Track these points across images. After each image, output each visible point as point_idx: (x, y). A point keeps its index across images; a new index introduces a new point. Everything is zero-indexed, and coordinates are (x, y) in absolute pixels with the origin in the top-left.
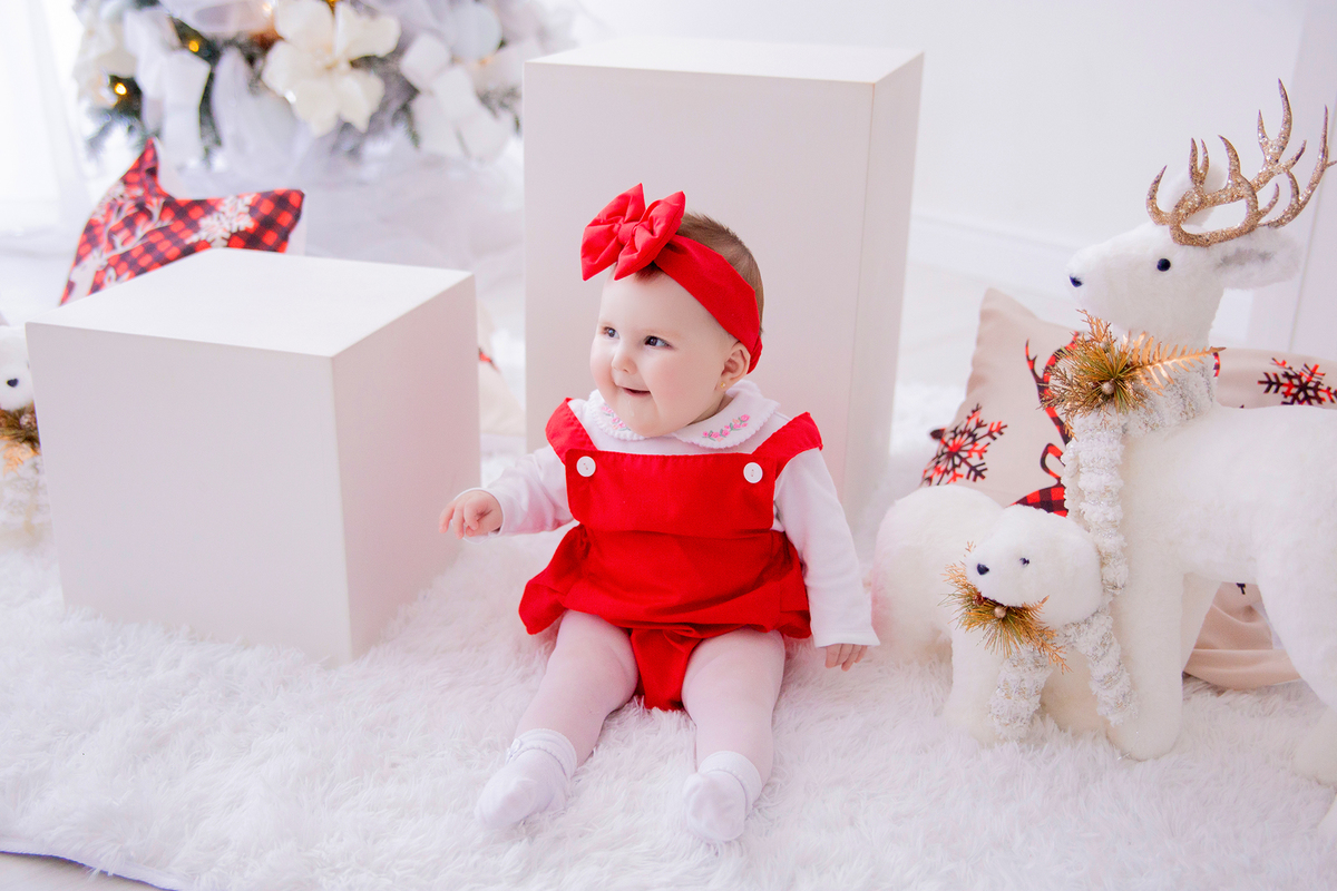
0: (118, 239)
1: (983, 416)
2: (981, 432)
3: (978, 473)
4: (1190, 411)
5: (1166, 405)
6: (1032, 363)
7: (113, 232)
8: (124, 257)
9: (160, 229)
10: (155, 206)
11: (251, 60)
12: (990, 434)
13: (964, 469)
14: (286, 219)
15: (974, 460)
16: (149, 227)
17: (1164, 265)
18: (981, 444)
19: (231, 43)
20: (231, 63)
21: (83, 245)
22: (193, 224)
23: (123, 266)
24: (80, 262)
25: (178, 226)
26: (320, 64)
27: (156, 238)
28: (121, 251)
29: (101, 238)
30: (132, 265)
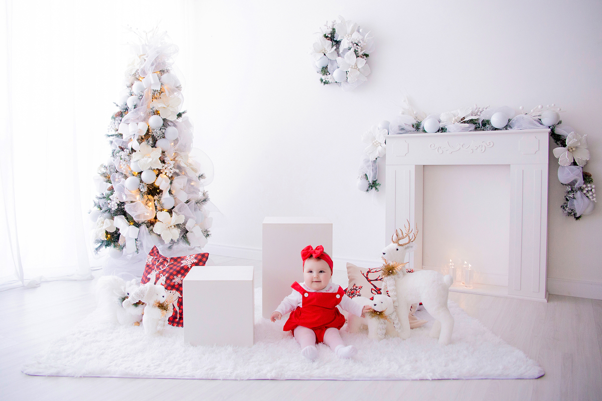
0: (161, 267)
2: (357, 289)
5: (401, 274)
6: (363, 274)
7: (157, 266)
8: (164, 271)
9: (171, 264)
10: (168, 260)
11: (148, 226)
14: (204, 259)
16: (168, 264)
17: (397, 250)
19: (143, 223)
20: (144, 227)
21: (148, 269)
22: (179, 262)
23: (165, 273)
24: (149, 273)
25: (176, 263)
26: (167, 227)
27: (171, 266)
28: (162, 269)
29: (153, 268)
30: (167, 272)
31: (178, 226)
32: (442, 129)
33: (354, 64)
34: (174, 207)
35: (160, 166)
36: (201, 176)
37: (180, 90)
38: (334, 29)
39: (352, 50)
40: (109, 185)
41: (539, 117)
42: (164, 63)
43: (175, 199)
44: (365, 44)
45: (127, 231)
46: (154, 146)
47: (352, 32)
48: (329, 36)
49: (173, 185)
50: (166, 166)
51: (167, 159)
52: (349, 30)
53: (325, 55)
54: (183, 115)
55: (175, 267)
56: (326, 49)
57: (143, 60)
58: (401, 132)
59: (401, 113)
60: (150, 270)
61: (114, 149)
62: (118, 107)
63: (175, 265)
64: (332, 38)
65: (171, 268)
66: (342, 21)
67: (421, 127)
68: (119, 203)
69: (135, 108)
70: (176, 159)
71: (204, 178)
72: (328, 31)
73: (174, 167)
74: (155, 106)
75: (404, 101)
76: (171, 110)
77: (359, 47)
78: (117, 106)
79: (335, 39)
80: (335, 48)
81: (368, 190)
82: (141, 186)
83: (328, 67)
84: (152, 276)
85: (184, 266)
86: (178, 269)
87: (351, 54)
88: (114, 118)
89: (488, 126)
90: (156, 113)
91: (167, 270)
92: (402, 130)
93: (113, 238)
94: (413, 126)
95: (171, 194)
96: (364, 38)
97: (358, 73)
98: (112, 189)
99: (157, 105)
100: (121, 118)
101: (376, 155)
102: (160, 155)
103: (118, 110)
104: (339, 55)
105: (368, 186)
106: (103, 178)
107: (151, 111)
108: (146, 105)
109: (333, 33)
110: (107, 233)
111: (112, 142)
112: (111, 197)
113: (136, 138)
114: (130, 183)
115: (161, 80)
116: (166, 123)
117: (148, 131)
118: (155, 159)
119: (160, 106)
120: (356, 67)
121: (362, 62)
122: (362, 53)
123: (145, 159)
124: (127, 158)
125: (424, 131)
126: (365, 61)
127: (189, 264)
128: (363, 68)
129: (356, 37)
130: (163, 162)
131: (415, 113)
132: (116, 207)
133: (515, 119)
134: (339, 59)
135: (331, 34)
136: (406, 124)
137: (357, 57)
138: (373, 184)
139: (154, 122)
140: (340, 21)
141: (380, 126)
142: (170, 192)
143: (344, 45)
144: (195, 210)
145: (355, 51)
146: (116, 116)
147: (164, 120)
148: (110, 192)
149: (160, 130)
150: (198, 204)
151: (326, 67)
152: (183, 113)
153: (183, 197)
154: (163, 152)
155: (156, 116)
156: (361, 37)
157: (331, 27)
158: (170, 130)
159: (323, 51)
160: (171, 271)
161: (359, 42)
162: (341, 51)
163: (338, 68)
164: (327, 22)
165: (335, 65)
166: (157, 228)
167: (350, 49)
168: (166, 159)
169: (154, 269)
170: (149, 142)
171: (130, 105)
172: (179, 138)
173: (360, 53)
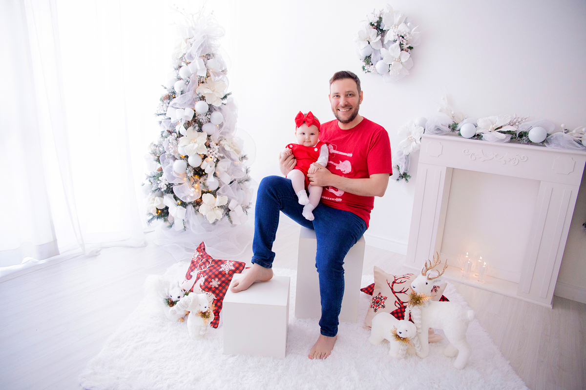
0: (202, 267)
1: (382, 295)
2: (382, 298)
3: (383, 307)
4: (429, 304)
5: (427, 304)
6: (389, 284)
7: (200, 266)
8: (205, 271)
9: (212, 266)
10: (210, 261)
11: (194, 206)
12: (384, 299)
13: (381, 306)
15: (382, 304)
16: (209, 265)
17: (427, 284)
18: (383, 301)
19: (190, 203)
20: (190, 207)
21: (192, 266)
22: (219, 266)
23: (205, 274)
24: (192, 271)
25: (216, 266)
26: (212, 208)
27: (212, 268)
28: (203, 270)
29: (196, 265)
30: (207, 274)
31: (221, 207)
32: (478, 135)
33: (397, 57)
34: (218, 188)
35: (205, 151)
36: (244, 157)
37: (225, 74)
38: (380, 18)
39: (398, 43)
40: (159, 166)
41: (580, 139)
42: (210, 47)
43: (219, 181)
44: (411, 38)
45: (175, 211)
46: (200, 130)
47: (400, 23)
48: (376, 24)
49: (218, 167)
50: (211, 151)
51: (213, 144)
52: (396, 20)
53: (369, 43)
54: (228, 97)
55: (214, 270)
56: (371, 37)
57: (189, 44)
58: (437, 132)
59: (438, 110)
60: (194, 267)
61: (163, 130)
62: (166, 90)
63: (215, 268)
64: (378, 27)
65: (211, 271)
66: (390, 12)
67: (458, 129)
68: (167, 184)
69: (181, 94)
70: (221, 142)
71: (247, 159)
72: (375, 20)
73: (219, 152)
74: (200, 92)
75: (443, 99)
76: (217, 96)
77: (404, 41)
78: (165, 88)
79: (381, 28)
80: (380, 37)
81: (398, 180)
82: (187, 171)
83: (372, 57)
84: (194, 274)
85: (222, 271)
86: (217, 273)
87: (396, 47)
88: (163, 100)
89: (524, 138)
90: (203, 98)
91: (207, 271)
92: (439, 130)
93: (164, 213)
94: (449, 127)
95: (216, 176)
96: (411, 31)
97: (401, 66)
98: (161, 170)
99: (203, 90)
100: (168, 101)
101: (410, 150)
102: (206, 141)
103: (166, 92)
104: (383, 45)
105: (399, 175)
106: (153, 157)
107: (197, 96)
108: (193, 91)
109: (379, 22)
110: (157, 209)
111: (161, 122)
112: (160, 178)
113: (183, 122)
114: (178, 166)
115: (207, 65)
116: (211, 109)
117: (195, 116)
118: (200, 144)
119: (205, 92)
120: (399, 60)
121: (406, 56)
122: (408, 46)
123: (192, 145)
124: (175, 142)
125: (460, 135)
126: (409, 55)
127: (227, 270)
128: (406, 62)
129: (403, 29)
130: (208, 146)
131: (452, 113)
132: (165, 189)
133: (554, 135)
134: (383, 50)
135: (378, 22)
136: (442, 125)
137: (402, 50)
138: (404, 174)
139: (201, 107)
140: (388, 12)
141: (417, 121)
142: (215, 175)
143: (390, 36)
144: (237, 189)
145: (401, 44)
146: (164, 99)
147: (210, 105)
148: (159, 172)
149: (206, 116)
150: (241, 184)
151: (369, 57)
152: (229, 94)
153: (226, 179)
154: (209, 136)
155: (202, 102)
156: (408, 30)
157: (378, 16)
158: (215, 115)
159: (368, 39)
160: (210, 274)
161: (405, 35)
162: (385, 42)
163: (382, 59)
164: (375, 10)
165: (379, 56)
166: (202, 209)
167: (395, 41)
168: (211, 143)
169: (197, 267)
170: (195, 128)
171: (177, 90)
172: (224, 122)
173: (405, 47)
